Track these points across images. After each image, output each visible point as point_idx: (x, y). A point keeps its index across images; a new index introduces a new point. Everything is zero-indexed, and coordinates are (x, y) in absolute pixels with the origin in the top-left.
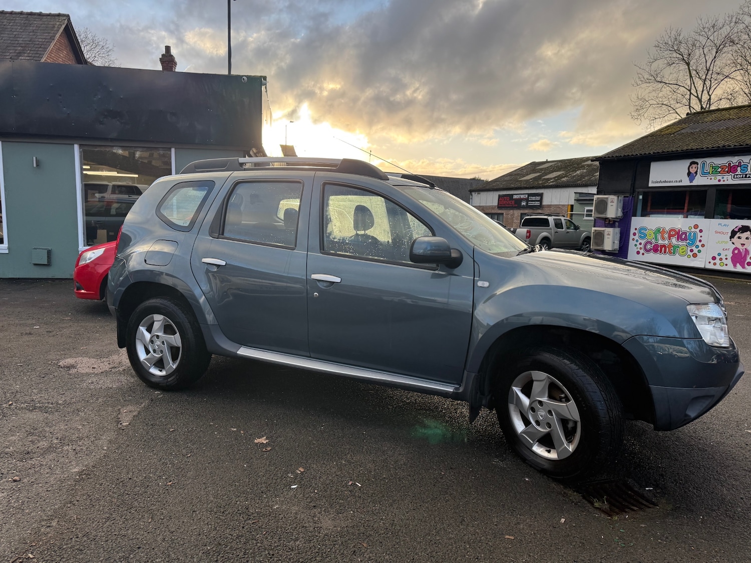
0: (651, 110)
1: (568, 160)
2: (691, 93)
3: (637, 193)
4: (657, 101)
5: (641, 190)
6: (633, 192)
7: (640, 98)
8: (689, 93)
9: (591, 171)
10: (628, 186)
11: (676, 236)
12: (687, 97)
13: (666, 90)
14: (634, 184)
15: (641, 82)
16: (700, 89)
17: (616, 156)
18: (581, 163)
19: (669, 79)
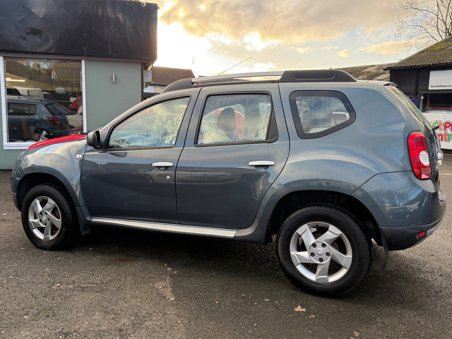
0: (408, 30)
1: (351, 68)
2: (438, 18)
3: (419, 94)
4: (413, 23)
5: (423, 92)
6: (417, 94)
7: (400, 20)
8: (437, 18)
9: (370, 77)
10: (412, 89)
11: (450, 127)
12: (436, 20)
13: (420, 15)
14: (417, 87)
15: (401, 9)
16: (444, 14)
17: (403, 67)
18: (361, 71)
19: (422, 7)
